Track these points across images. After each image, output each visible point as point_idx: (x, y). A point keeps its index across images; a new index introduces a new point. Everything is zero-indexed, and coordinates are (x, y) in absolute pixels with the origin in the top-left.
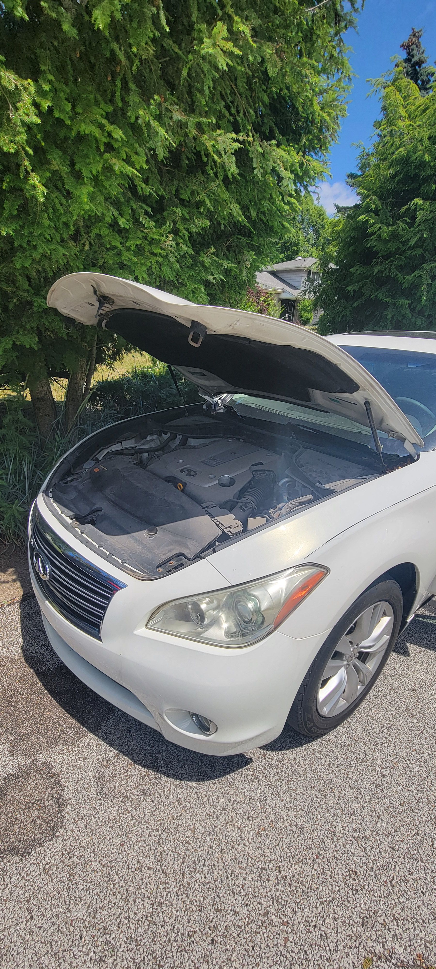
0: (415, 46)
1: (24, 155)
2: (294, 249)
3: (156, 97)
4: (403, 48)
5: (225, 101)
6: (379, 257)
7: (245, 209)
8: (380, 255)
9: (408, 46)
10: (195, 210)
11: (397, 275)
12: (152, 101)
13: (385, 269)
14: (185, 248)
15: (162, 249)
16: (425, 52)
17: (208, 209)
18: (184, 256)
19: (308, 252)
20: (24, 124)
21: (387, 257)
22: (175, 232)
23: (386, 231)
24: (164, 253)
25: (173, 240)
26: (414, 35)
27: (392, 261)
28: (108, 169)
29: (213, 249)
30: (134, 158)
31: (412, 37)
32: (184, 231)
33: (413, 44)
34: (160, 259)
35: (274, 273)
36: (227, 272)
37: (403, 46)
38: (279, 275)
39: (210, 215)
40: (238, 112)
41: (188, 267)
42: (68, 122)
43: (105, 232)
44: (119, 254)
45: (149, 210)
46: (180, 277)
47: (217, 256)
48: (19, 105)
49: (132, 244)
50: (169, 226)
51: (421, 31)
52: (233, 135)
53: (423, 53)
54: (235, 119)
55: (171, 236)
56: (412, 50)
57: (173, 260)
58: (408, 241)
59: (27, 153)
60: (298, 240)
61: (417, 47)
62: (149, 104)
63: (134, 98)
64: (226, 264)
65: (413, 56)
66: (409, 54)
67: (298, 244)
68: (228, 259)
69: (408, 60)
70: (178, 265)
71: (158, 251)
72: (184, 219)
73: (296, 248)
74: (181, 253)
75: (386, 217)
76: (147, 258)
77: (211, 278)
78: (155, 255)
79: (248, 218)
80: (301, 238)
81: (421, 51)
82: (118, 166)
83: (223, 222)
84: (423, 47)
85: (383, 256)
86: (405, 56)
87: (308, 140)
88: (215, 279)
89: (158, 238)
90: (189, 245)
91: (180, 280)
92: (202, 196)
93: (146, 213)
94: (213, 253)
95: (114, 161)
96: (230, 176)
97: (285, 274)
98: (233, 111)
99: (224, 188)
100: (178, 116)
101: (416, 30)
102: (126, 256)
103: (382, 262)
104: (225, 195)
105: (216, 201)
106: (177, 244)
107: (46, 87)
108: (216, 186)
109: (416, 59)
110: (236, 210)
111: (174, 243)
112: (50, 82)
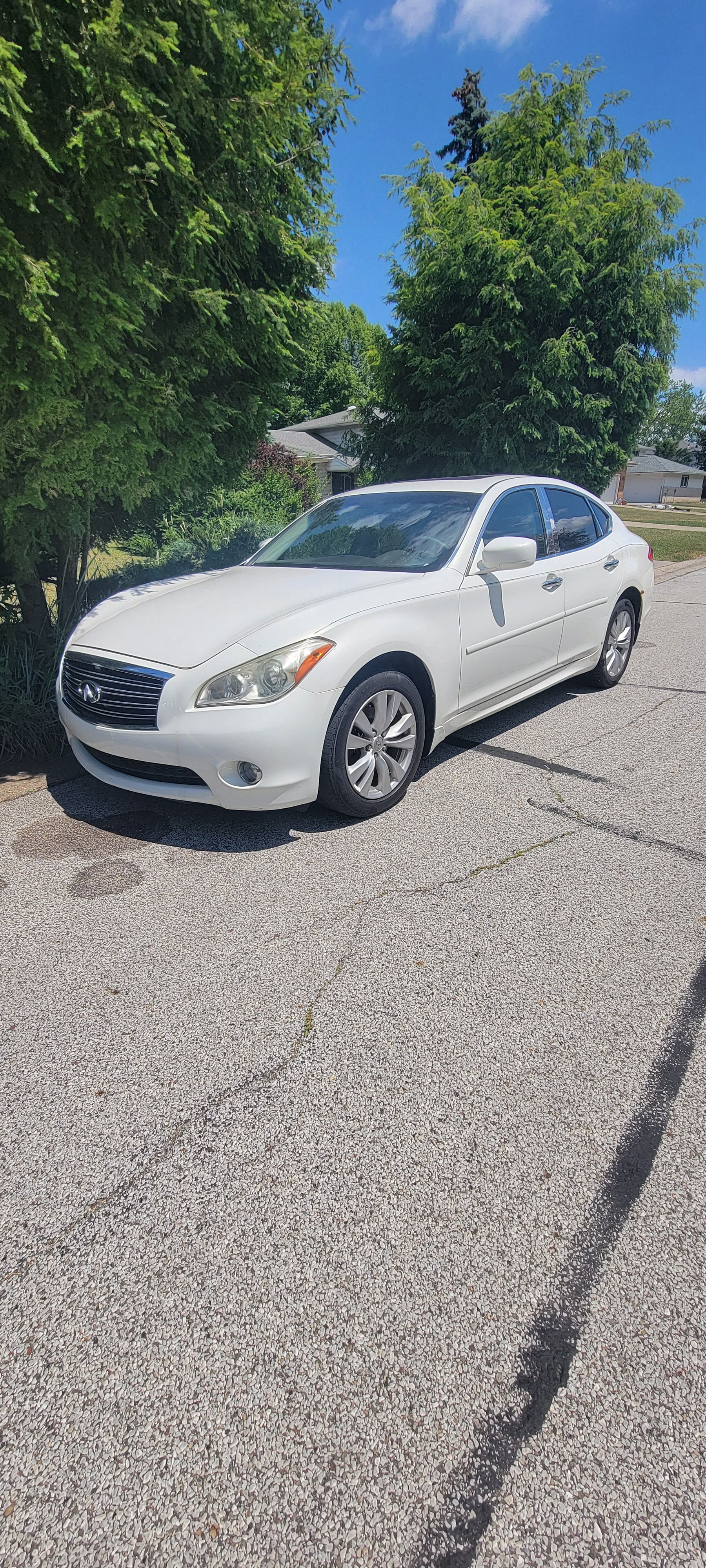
0: (472, 95)
1: (45, 323)
2: (344, 394)
3: (147, 262)
4: (456, 98)
5: (209, 256)
6: (427, 399)
7: (243, 353)
8: (427, 395)
9: (463, 96)
10: (192, 358)
11: (450, 421)
12: (144, 267)
13: (436, 416)
14: (186, 397)
15: (163, 399)
16: (487, 105)
17: (206, 356)
18: (184, 405)
19: (366, 398)
20: (39, 296)
21: (435, 399)
22: (174, 381)
23: (428, 365)
24: (165, 402)
25: (173, 389)
26: (470, 80)
27: (444, 404)
28: (110, 328)
29: (215, 396)
30: (134, 316)
31: (467, 82)
32: (183, 379)
33: (469, 93)
34: (162, 409)
35: (315, 433)
36: (233, 420)
37: (455, 94)
38: (323, 435)
39: (208, 364)
40: (223, 264)
41: (191, 416)
42: (73, 290)
43: (107, 384)
44: (121, 405)
45: (147, 360)
46: (183, 427)
47: (220, 403)
48: (32, 279)
49: (134, 394)
50: (167, 375)
51: (478, 73)
52: (220, 292)
53: (484, 105)
54: (222, 273)
55: (171, 386)
56: (470, 101)
57: (174, 409)
58: (456, 378)
59: (46, 320)
60: (348, 379)
61: (475, 96)
62: (141, 269)
63: (129, 266)
64: (231, 411)
65: (471, 109)
66: (465, 105)
67: (349, 386)
68: (231, 407)
69: (465, 115)
70: (180, 415)
71: (158, 401)
72: (181, 367)
73: (346, 392)
74: (182, 402)
75: (428, 347)
76: (149, 409)
77: (216, 427)
78: (156, 404)
79: (249, 361)
80: (352, 375)
81: (482, 102)
82: (121, 324)
83: (221, 368)
84: (484, 96)
85: (431, 397)
86: (460, 109)
87: (298, 281)
88: (220, 427)
89: (158, 387)
90: (189, 393)
91: (184, 431)
92: (197, 344)
93: (145, 364)
94: (215, 400)
95: (116, 319)
96: (222, 323)
97: (332, 433)
98: (218, 265)
99: (218, 336)
100: (166, 275)
101: (472, 73)
102: (129, 406)
103: (432, 406)
104: (221, 342)
105: (211, 347)
106: (177, 393)
107: (55, 262)
108: (210, 334)
109: (474, 114)
110: (232, 353)
111: (174, 392)
112: (56, 258)
